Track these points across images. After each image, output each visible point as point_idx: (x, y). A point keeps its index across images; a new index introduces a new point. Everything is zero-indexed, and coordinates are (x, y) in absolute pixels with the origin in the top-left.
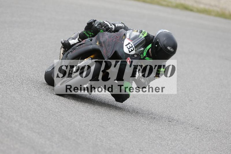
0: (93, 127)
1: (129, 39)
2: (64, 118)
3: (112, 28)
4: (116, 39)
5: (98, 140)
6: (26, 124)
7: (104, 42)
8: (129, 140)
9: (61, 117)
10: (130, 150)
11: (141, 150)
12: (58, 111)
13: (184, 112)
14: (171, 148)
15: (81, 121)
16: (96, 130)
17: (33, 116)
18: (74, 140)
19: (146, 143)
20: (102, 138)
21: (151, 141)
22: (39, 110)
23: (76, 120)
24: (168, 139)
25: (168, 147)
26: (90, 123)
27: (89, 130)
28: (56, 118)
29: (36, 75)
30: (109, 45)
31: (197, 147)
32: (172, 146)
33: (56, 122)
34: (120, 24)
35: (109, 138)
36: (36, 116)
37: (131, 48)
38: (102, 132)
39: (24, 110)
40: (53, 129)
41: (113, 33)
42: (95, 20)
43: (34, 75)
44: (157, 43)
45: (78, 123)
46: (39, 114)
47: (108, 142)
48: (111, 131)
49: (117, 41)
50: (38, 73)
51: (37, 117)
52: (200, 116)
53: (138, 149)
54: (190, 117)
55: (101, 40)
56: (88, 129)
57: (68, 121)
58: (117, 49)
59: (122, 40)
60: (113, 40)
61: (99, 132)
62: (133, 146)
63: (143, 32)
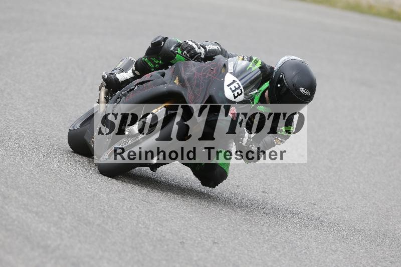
0: (131, 201)
1: (233, 74)
2: (82, 187)
3: (201, 53)
4: (210, 73)
5: (140, 225)
6: (16, 198)
7: (189, 79)
8: (194, 226)
9: (76, 184)
10: (197, 242)
11: (215, 243)
12: (70, 176)
13: (290, 176)
14: (267, 238)
15: (111, 192)
16: (137, 207)
17: (27, 183)
18: (99, 225)
19: (224, 230)
20: (147, 222)
21: (233, 227)
22: (38, 173)
23: (103, 190)
24: (262, 223)
25: (262, 238)
26: (127, 195)
27: (124, 208)
28: (68, 186)
29: (33, 112)
30: (198, 85)
31: (313, 236)
32: (268, 235)
33: (67, 194)
34: (213, 45)
35: (159, 220)
36: (32, 184)
37: (237, 91)
38: (148, 210)
39: (12, 173)
40: (62, 205)
41: (203, 64)
42: (166, 38)
43: (29, 112)
44: (281, 81)
45: (105, 196)
46: (37, 180)
47: (158, 229)
48: (163, 209)
49: (213, 78)
50: (36, 108)
51: (34, 185)
52: (318, 183)
53: (210, 240)
54: (300, 184)
55: (183, 76)
56: (123, 206)
57: (87, 192)
58: (213, 91)
59: (221, 75)
60: (205, 76)
61: (142, 212)
62: (202, 235)
63: (254, 59)
